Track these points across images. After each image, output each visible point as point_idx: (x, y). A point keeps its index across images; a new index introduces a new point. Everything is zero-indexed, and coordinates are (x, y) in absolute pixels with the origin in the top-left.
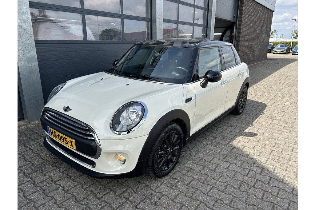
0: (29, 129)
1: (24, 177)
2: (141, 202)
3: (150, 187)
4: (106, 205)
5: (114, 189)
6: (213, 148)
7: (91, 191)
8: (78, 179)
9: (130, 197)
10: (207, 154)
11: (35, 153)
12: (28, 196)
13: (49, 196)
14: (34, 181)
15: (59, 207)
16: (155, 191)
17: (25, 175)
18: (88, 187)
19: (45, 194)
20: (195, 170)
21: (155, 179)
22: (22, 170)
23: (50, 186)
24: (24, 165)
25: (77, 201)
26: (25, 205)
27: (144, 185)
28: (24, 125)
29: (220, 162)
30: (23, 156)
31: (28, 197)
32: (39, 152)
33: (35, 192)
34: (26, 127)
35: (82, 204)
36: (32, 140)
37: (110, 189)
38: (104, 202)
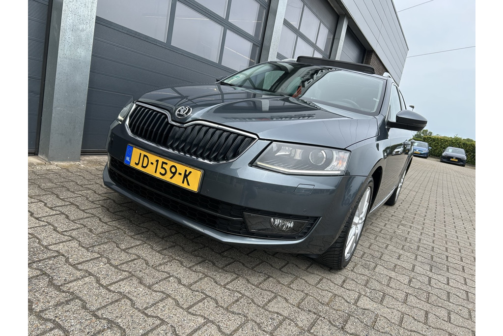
0: (52, 171)
1: (83, 249)
2: (346, 321)
3: (344, 299)
4: (284, 320)
5: (280, 294)
6: (401, 252)
7: (238, 292)
8: (199, 268)
9: (320, 311)
10: (399, 259)
11: (86, 212)
12: (108, 285)
13: (156, 291)
14: (109, 260)
15: (190, 313)
16: (357, 307)
17: (83, 247)
18: (227, 284)
19: (145, 285)
20: (398, 280)
21: (342, 286)
22: (71, 236)
23: (147, 271)
24: (74, 229)
25: (222, 307)
26: (111, 303)
27: (332, 294)
28: (38, 164)
29: (429, 273)
30: (63, 213)
31: (112, 288)
32: (94, 211)
33: (123, 280)
34: (44, 168)
35: (233, 313)
36: (68, 190)
37: (273, 292)
38: (276, 315)
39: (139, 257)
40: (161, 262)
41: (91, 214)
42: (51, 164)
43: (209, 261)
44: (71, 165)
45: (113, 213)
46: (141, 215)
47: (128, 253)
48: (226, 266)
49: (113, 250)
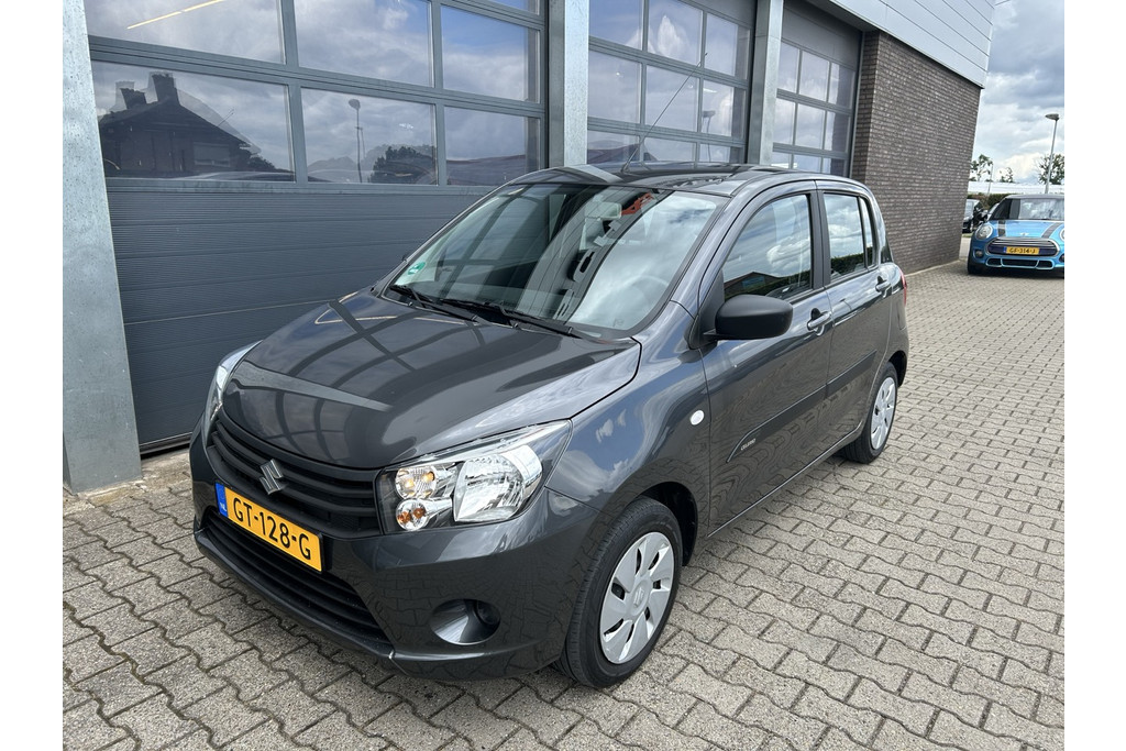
6: (784, 611)
10: (761, 635)
11: (83, 626)
20: (714, 705)
29: (816, 669)
32: (99, 619)
36: (78, 568)
39: (129, 732)
40: (169, 740)
41: (93, 628)
42: (78, 499)
43: (276, 720)
44: (118, 494)
45: (139, 617)
46: (196, 611)
47: (111, 726)
48: (308, 727)
49: (85, 721)
